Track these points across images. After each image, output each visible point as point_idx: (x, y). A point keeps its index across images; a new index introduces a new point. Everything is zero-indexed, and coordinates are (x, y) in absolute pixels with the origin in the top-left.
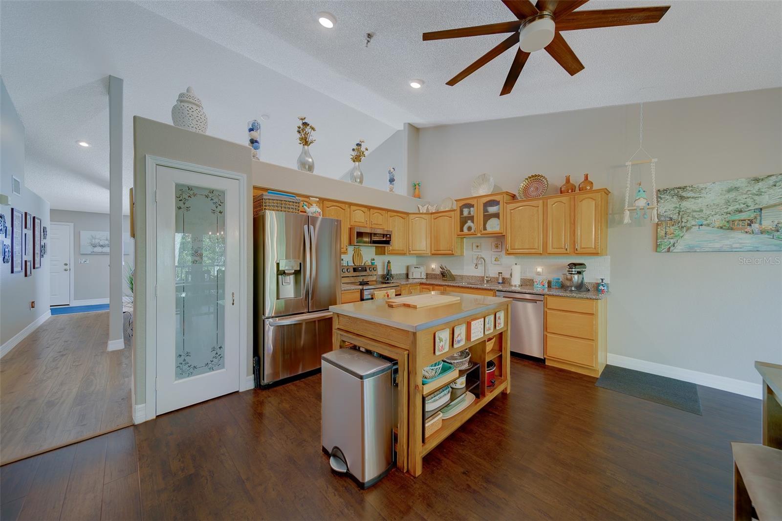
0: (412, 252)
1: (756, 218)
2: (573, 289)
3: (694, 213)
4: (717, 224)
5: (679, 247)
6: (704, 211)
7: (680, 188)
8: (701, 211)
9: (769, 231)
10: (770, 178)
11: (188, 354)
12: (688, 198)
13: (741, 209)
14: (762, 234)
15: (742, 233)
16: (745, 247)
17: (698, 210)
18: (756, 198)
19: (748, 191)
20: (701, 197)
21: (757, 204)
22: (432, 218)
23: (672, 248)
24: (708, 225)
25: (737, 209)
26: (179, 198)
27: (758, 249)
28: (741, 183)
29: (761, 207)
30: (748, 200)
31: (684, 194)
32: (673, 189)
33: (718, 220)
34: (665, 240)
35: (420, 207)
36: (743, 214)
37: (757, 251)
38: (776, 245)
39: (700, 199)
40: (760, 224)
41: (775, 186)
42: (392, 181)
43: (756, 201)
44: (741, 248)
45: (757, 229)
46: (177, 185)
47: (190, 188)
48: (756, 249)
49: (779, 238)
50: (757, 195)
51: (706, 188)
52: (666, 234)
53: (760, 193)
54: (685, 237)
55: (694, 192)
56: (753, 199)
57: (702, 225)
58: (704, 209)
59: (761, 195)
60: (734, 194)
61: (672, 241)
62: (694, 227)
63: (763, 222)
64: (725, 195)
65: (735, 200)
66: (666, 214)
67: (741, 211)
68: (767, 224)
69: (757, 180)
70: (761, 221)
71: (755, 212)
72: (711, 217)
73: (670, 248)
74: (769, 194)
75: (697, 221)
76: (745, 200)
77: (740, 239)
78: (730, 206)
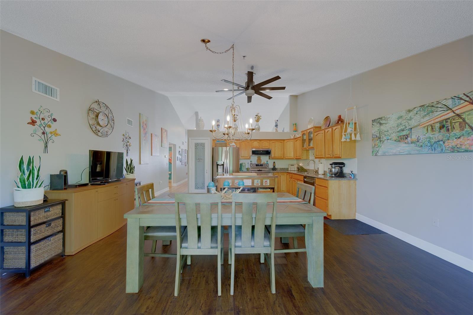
0: (286, 158)
1: (409, 133)
2: (333, 176)
3: (385, 133)
4: (395, 138)
5: (380, 153)
6: (389, 131)
7: (380, 118)
8: (388, 131)
9: (415, 142)
10: (415, 109)
11: (197, 184)
12: (383, 124)
13: (403, 129)
14: (412, 143)
15: (404, 143)
16: (405, 152)
17: (387, 130)
18: (409, 122)
19: (406, 118)
20: (388, 123)
21: (410, 125)
22: (295, 141)
23: (377, 153)
24: (390, 139)
25: (402, 129)
26: (196, 146)
27: (410, 153)
28: (403, 113)
29: (411, 127)
30: (406, 123)
31: (382, 122)
32: (377, 119)
33: (394, 136)
34: (375, 149)
35: (291, 136)
36: (404, 132)
37: (410, 154)
38: (418, 151)
39: (387, 124)
40: (411, 138)
41: (417, 114)
42: (276, 126)
43: (409, 124)
44: (403, 153)
45: (410, 141)
46: (195, 143)
47: (197, 144)
48: (409, 153)
49: (419, 146)
50: (410, 120)
51: (390, 118)
52: (375, 145)
53: (411, 119)
54: (382, 147)
55: (385, 121)
56: (408, 122)
57: (388, 140)
58: (389, 130)
59: (411, 120)
60: (401, 120)
61: (377, 149)
62: (385, 141)
63: (412, 136)
64: (397, 121)
65: (401, 124)
66: (375, 133)
67: (403, 130)
68: (414, 137)
69: (410, 111)
70: (411, 136)
71: (409, 130)
72: (391, 135)
73: (376, 153)
74: (414, 119)
75: (386, 137)
76: (405, 123)
77: (403, 147)
78: (399, 127)
